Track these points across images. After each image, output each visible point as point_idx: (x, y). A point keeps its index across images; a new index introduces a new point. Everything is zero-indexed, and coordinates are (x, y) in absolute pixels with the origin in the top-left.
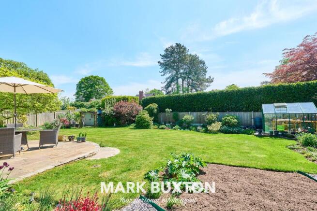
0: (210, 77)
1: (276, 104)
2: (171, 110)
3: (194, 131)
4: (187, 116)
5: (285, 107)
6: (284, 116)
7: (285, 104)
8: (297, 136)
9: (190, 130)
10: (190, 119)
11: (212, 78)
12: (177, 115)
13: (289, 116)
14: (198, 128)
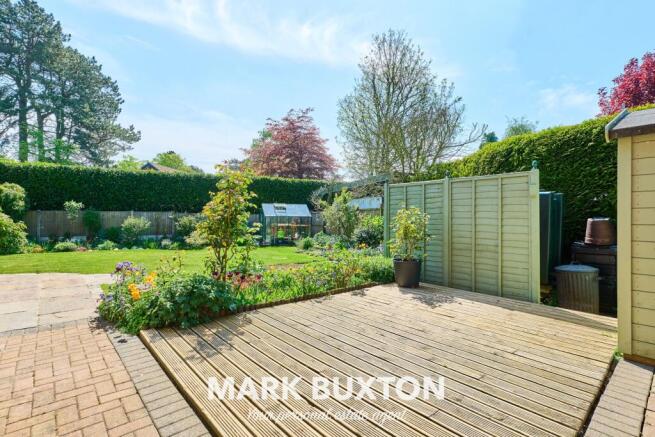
0: (132, 128)
1: (276, 205)
2: (80, 205)
3: (155, 248)
4: (135, 221)
5: (284, 209)
6: (282, 219)
7: (284, 205)
8: (297, 243)
9: (145, 248)
10: (141, 225)
11: (135, 131)
12: (97, 217)
13: (289, 219)
14: (164, 242)
